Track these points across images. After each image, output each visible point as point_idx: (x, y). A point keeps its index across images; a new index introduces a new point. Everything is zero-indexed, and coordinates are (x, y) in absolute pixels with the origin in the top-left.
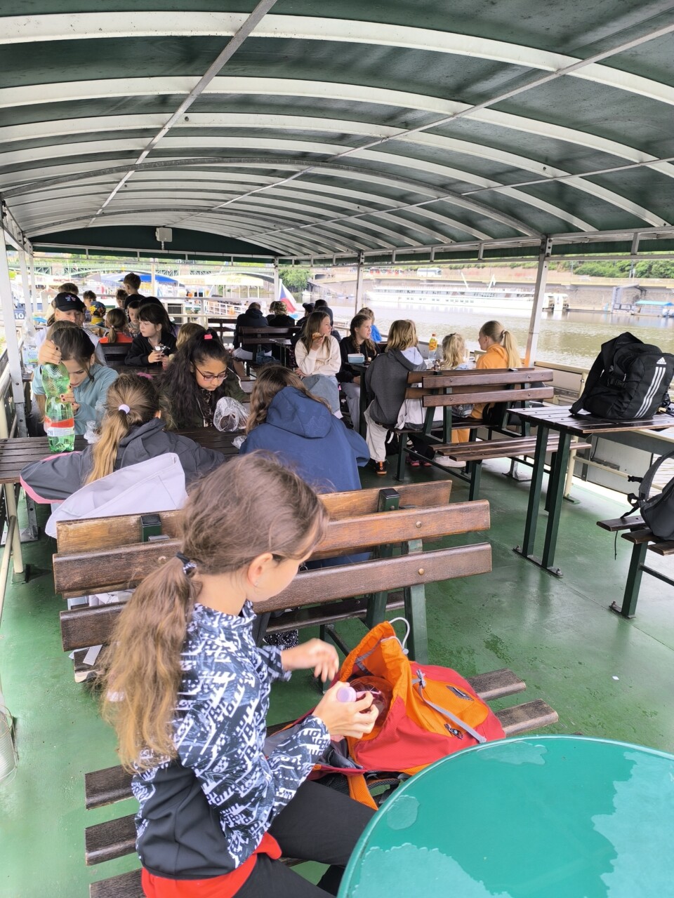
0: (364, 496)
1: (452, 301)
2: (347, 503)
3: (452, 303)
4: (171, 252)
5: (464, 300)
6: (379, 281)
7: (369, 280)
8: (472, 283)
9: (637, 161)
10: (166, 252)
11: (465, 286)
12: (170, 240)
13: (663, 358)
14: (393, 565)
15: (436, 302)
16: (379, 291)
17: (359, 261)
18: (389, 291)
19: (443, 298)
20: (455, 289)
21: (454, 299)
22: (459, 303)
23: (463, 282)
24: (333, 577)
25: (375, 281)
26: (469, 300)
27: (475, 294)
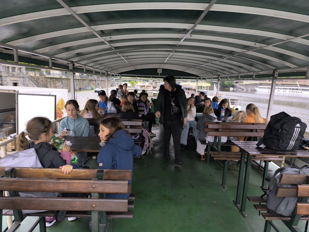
0: (91, 171)
1: (292, 92)
2: (85, 173)
3: (292, 93)
4: (162, 76)
5: (298, 92)
6: (261, 84)
7: (257, 84)
8: (301, 86)
9: (286, 39)
10: (160, 76)
11: (298, 86)
12: (161, 72)
13: (298, 124)
14: (81, 201)
15: (284, 92)
16: (260, 88)
17: (218, 79)
18: (264, 88)
19: (288, 91)
20: (294, 88)
21: (293, 91)
22: (295, 93)
23: (297, 85)
24: (55, 202)
25: (259, 84)
26: (300, 92)
27: (303, 90)
